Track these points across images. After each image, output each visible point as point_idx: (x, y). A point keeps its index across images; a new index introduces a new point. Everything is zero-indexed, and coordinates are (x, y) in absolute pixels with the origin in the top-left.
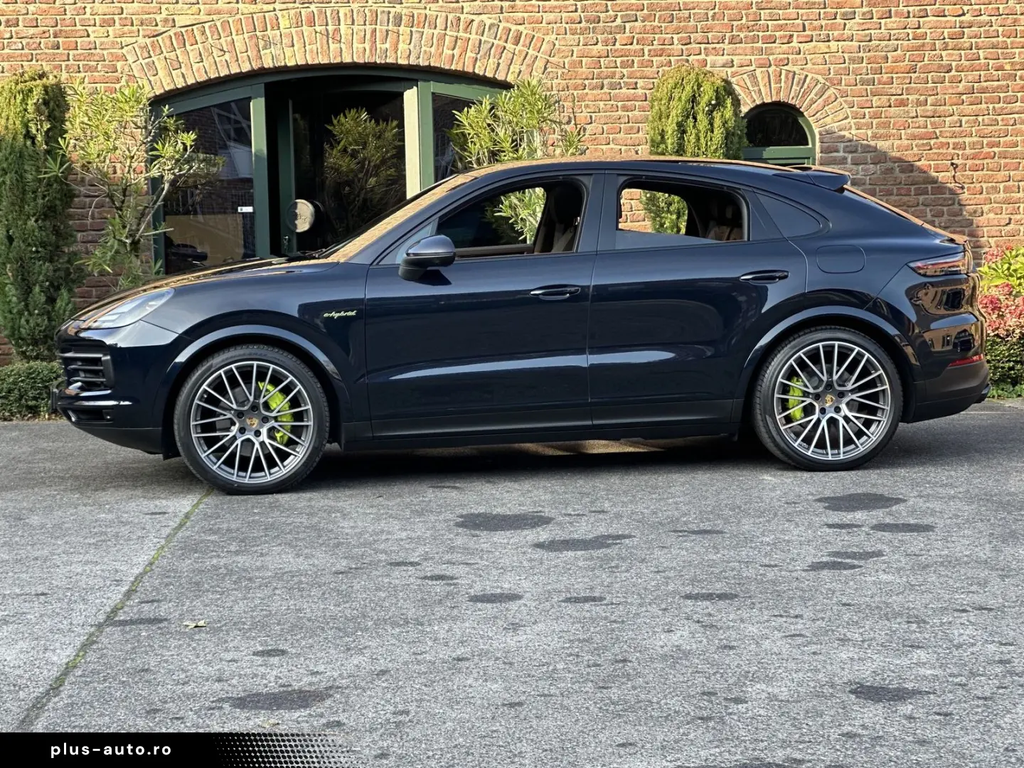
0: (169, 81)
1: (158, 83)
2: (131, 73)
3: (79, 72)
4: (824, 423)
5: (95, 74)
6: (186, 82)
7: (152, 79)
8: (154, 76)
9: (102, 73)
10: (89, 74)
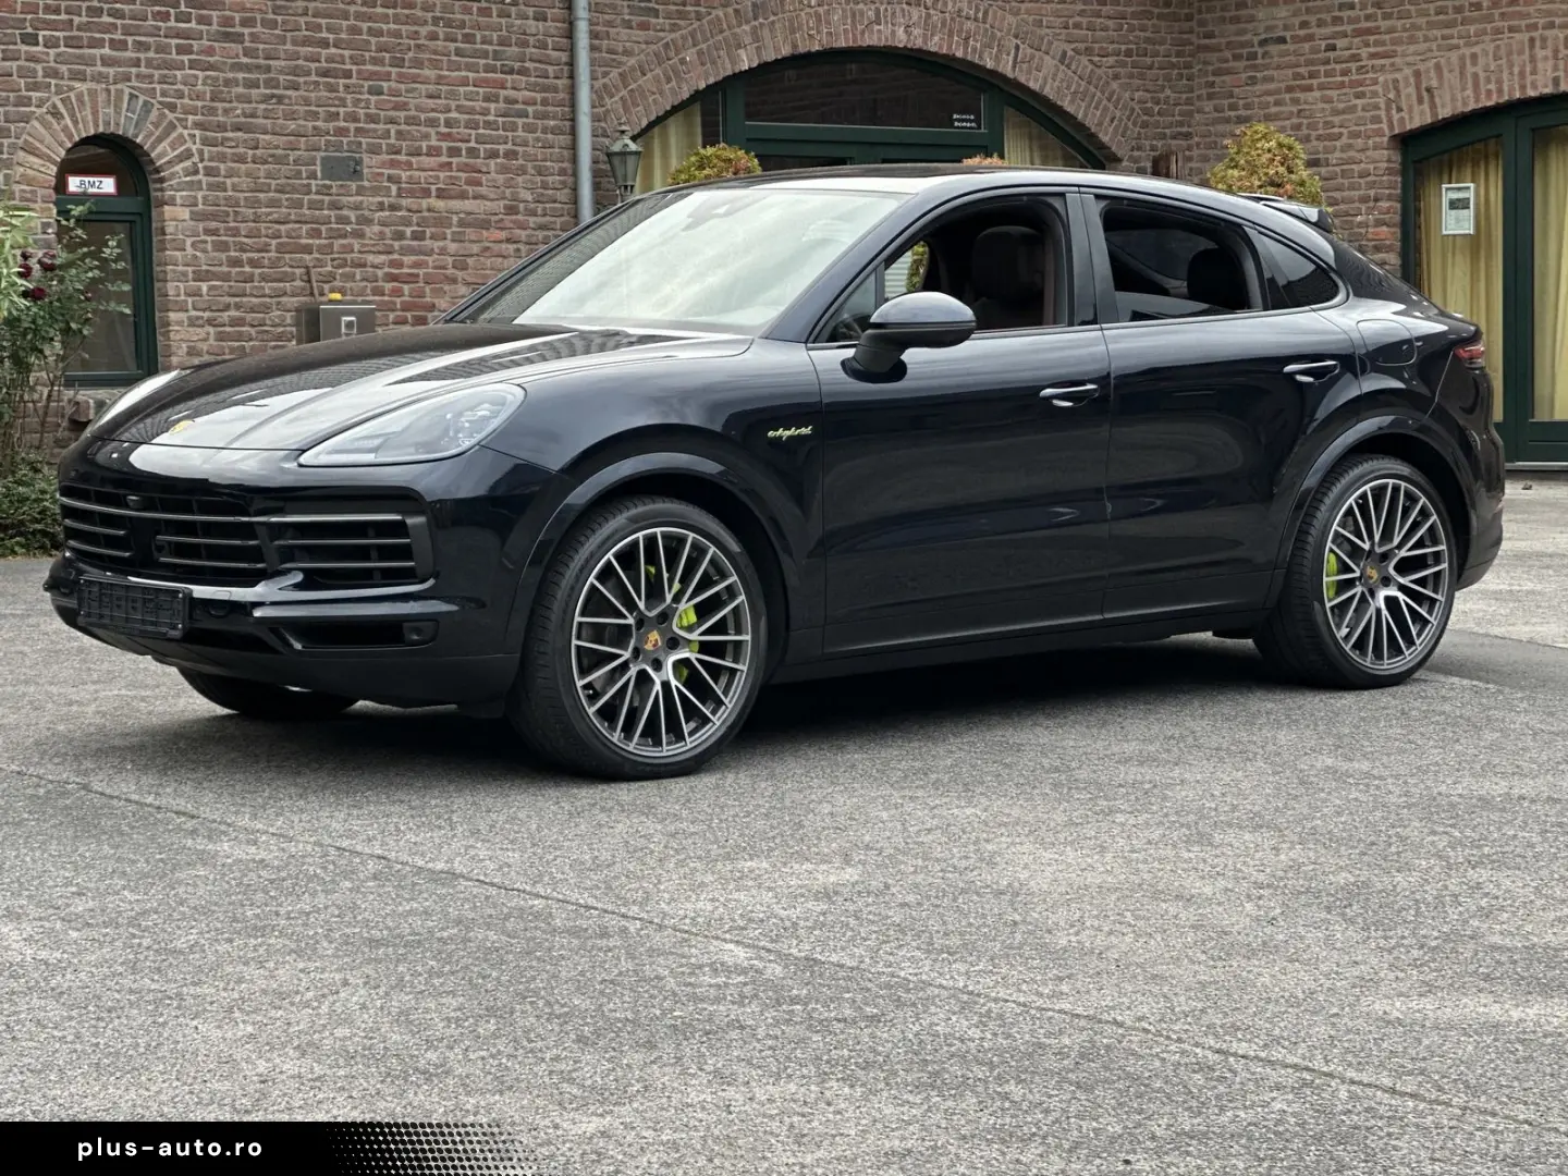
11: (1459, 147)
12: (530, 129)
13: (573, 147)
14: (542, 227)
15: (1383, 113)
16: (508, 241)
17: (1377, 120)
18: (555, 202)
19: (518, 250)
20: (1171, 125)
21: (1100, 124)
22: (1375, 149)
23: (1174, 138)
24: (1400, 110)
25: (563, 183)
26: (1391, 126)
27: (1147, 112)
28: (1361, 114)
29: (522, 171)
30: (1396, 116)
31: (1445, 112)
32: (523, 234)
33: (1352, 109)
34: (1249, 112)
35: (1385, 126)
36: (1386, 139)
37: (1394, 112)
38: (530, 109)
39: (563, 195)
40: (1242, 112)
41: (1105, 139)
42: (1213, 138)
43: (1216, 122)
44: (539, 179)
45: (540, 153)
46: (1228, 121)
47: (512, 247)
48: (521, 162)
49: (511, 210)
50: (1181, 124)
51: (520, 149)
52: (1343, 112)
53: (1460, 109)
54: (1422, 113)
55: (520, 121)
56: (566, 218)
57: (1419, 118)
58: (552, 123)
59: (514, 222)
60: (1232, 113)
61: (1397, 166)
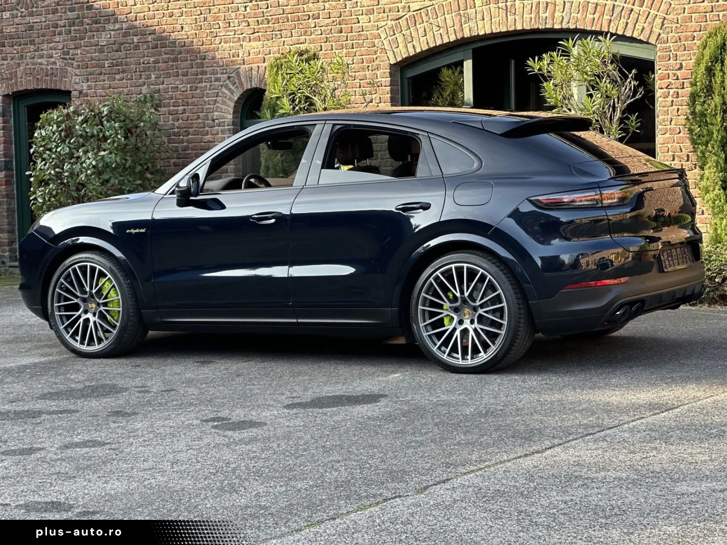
0: (405, 51)
1: (399, 53)
2: (383, 47)
3: (353, 48)
4: (458, 333)
5: (362, 49)
6: (415, 51)
7: (395, 50)
8: (396, 48)
9: (366, 48)
10: (359, 49)
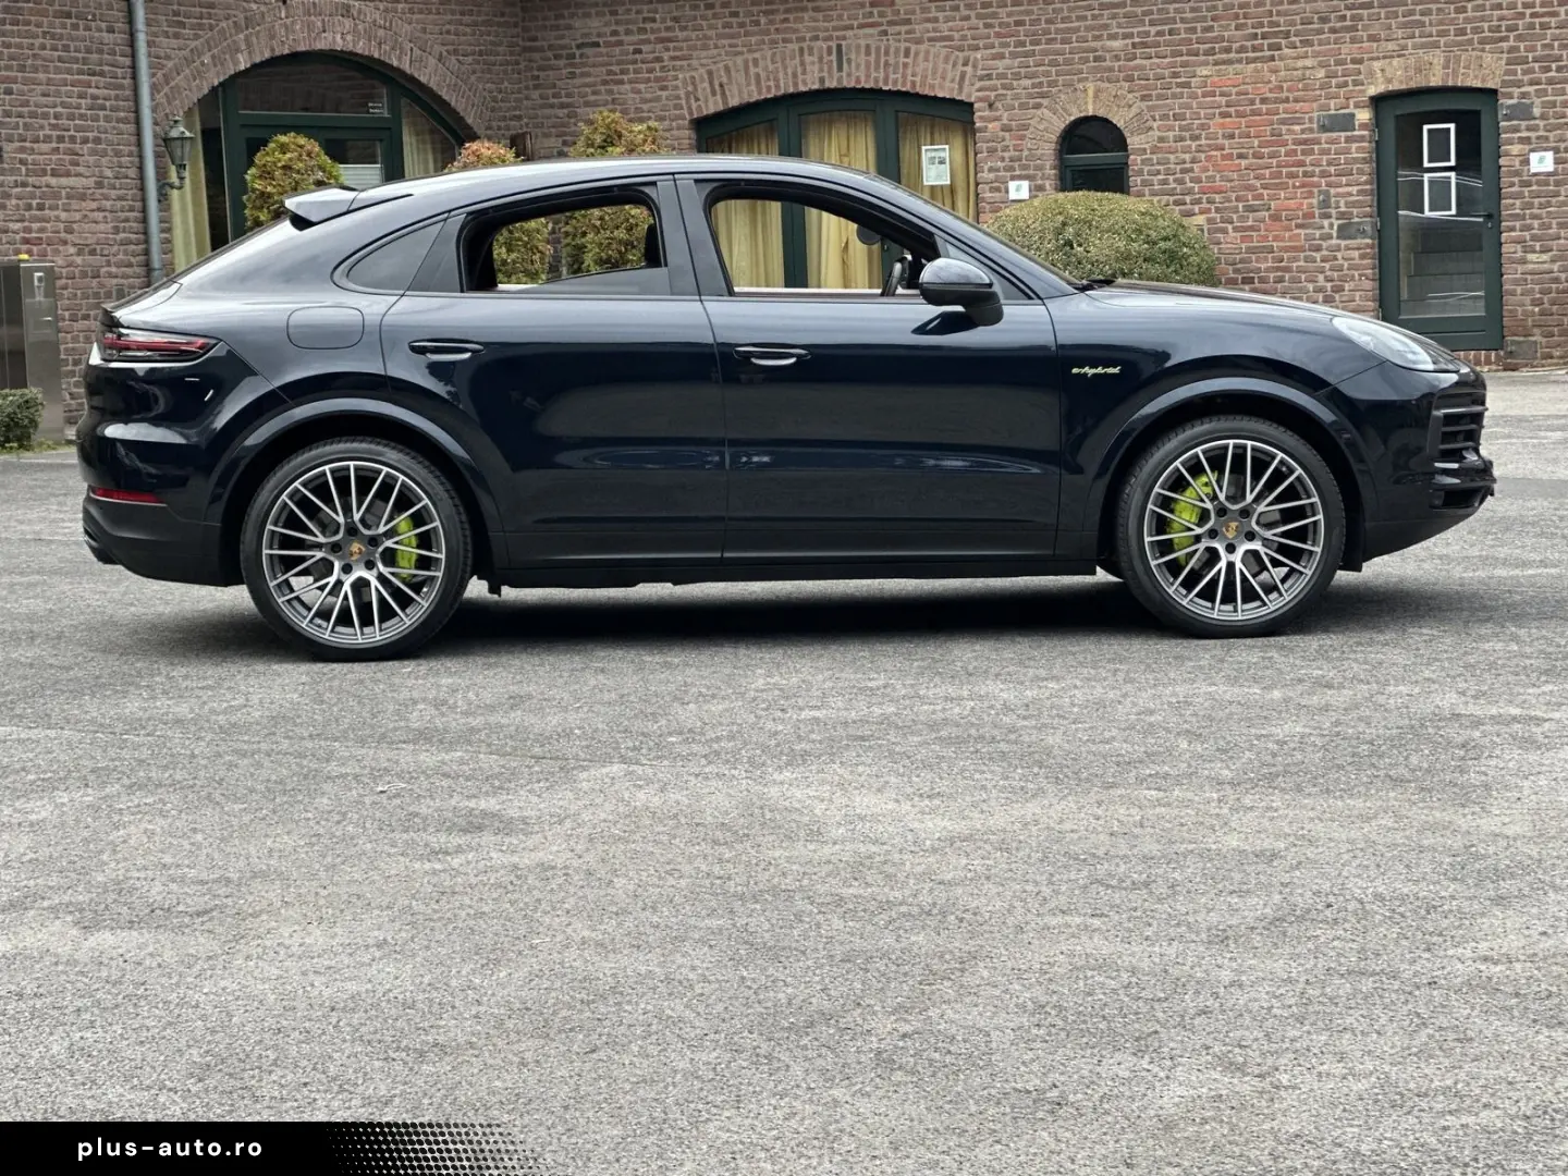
11: (737, 130)
12: (107, 119)
13: (139, 134)
14: (121, 198)
15: (684, 102)
16: (99, 209)
17: (678, 107)
18: (127, 177)
19: (105, 217)
20: (509, 109)
21: (466, 109)
22: (678, 129)
23: (511, 119)
24: (697, 99)
25: (131, 162)
26: (691, 113)
27: (495, 100)
28: (664, 102)
29: (104, 154)
30: (694, 105)
31: (734, 102)
32: (108, 204)
33: (658, 99)
34: (570, 100)
35: (686, 112)
36: (687, 122)
37: (693, 101)
38: (108, 104)
39: (133, 172)
40: (564, 100)
41: (470, 121)
42: (540, 120)
43: (543, 107)
44: (115, 159)
45: (115, 138)
46: (552, 106)
47: (102, 214)
48: (103, 146)
49: (99, 185)
50: (515, 109)
51: (103, 136)
52: (650, 101)
53: (747, 99)
54: (716, 103)
55: (101, 113)
56: (135, 191)
57: (713, 106)
58: (122, 114)
59: (102, 194)
60: (556, 101)
61: (694, 142)
